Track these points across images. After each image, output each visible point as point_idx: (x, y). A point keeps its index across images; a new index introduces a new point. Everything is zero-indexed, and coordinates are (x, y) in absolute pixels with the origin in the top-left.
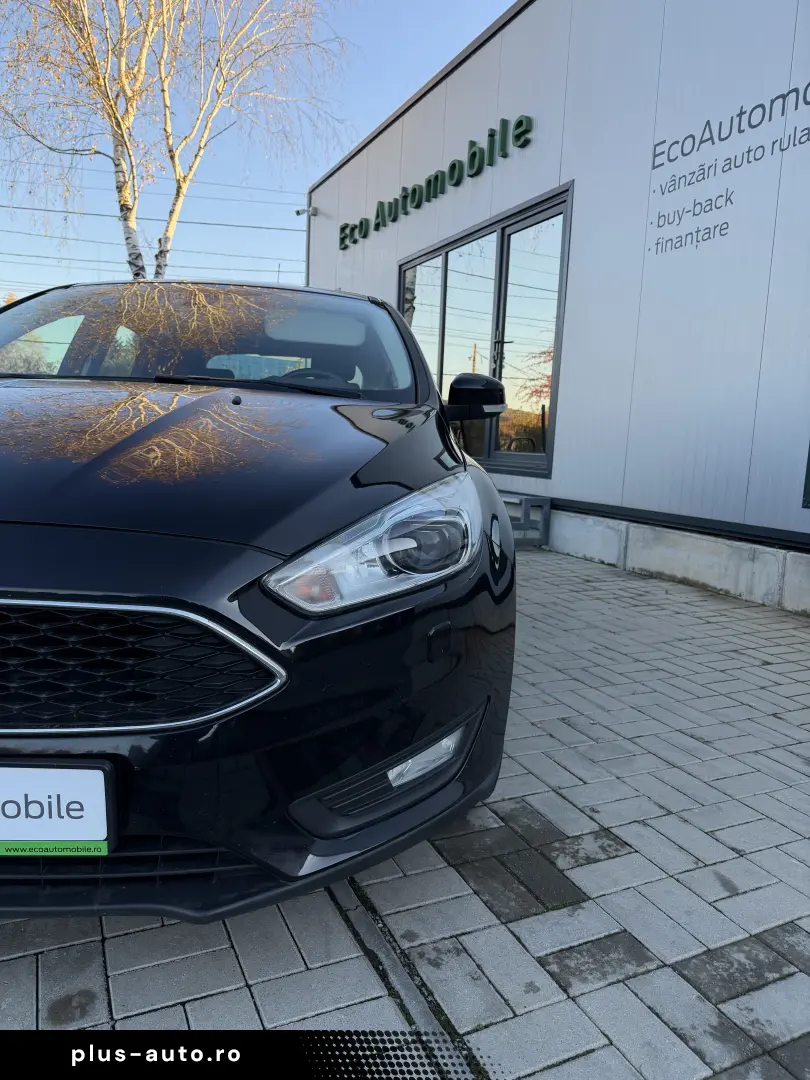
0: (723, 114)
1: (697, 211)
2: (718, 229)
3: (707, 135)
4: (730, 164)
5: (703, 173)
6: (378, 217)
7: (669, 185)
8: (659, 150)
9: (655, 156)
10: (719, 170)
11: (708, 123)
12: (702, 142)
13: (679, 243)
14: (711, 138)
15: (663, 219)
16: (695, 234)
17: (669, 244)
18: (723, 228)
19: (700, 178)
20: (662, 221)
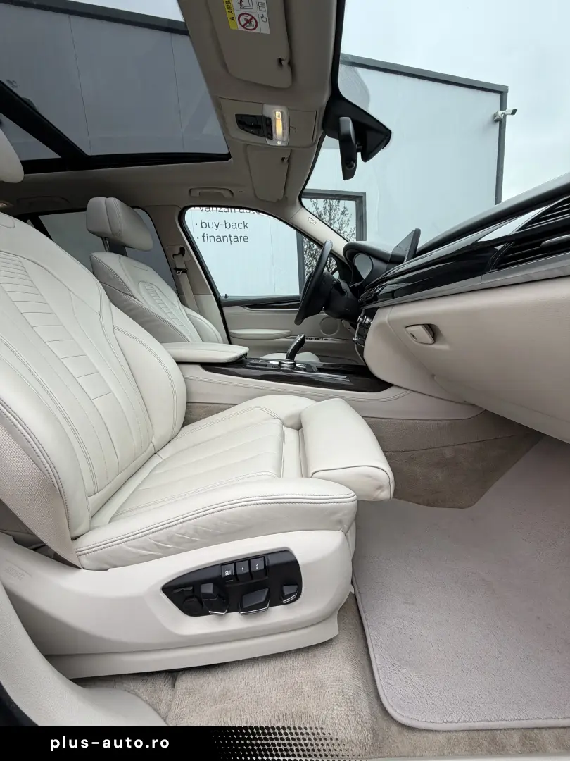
1: (227, 225)
2: (242, 238)
13: (220, 239)
16: (229, 238)
17: (212, 238)
18: (246, 238)
20: (204, 225)
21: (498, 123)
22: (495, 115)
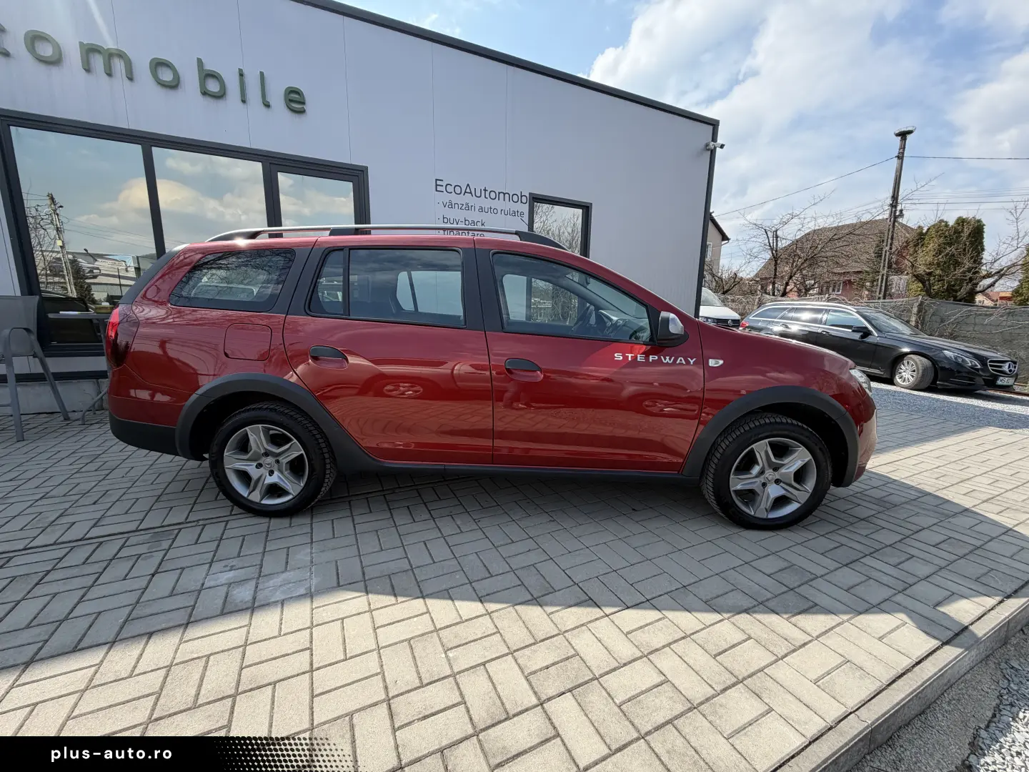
0: (477, 186)
1: (467, 222)
3: (468, 190)
4: (481, 209)
5: (468, 208)
7: (448, 204)
8: (439, 183)
9: (437, 185)
10: (477, 210)
11: (468, 185)
12: (465, 192)
14: (471, 193)
19: (467, 208)
20: (446, 220)
21: (710, 152)
22: (707, 145)
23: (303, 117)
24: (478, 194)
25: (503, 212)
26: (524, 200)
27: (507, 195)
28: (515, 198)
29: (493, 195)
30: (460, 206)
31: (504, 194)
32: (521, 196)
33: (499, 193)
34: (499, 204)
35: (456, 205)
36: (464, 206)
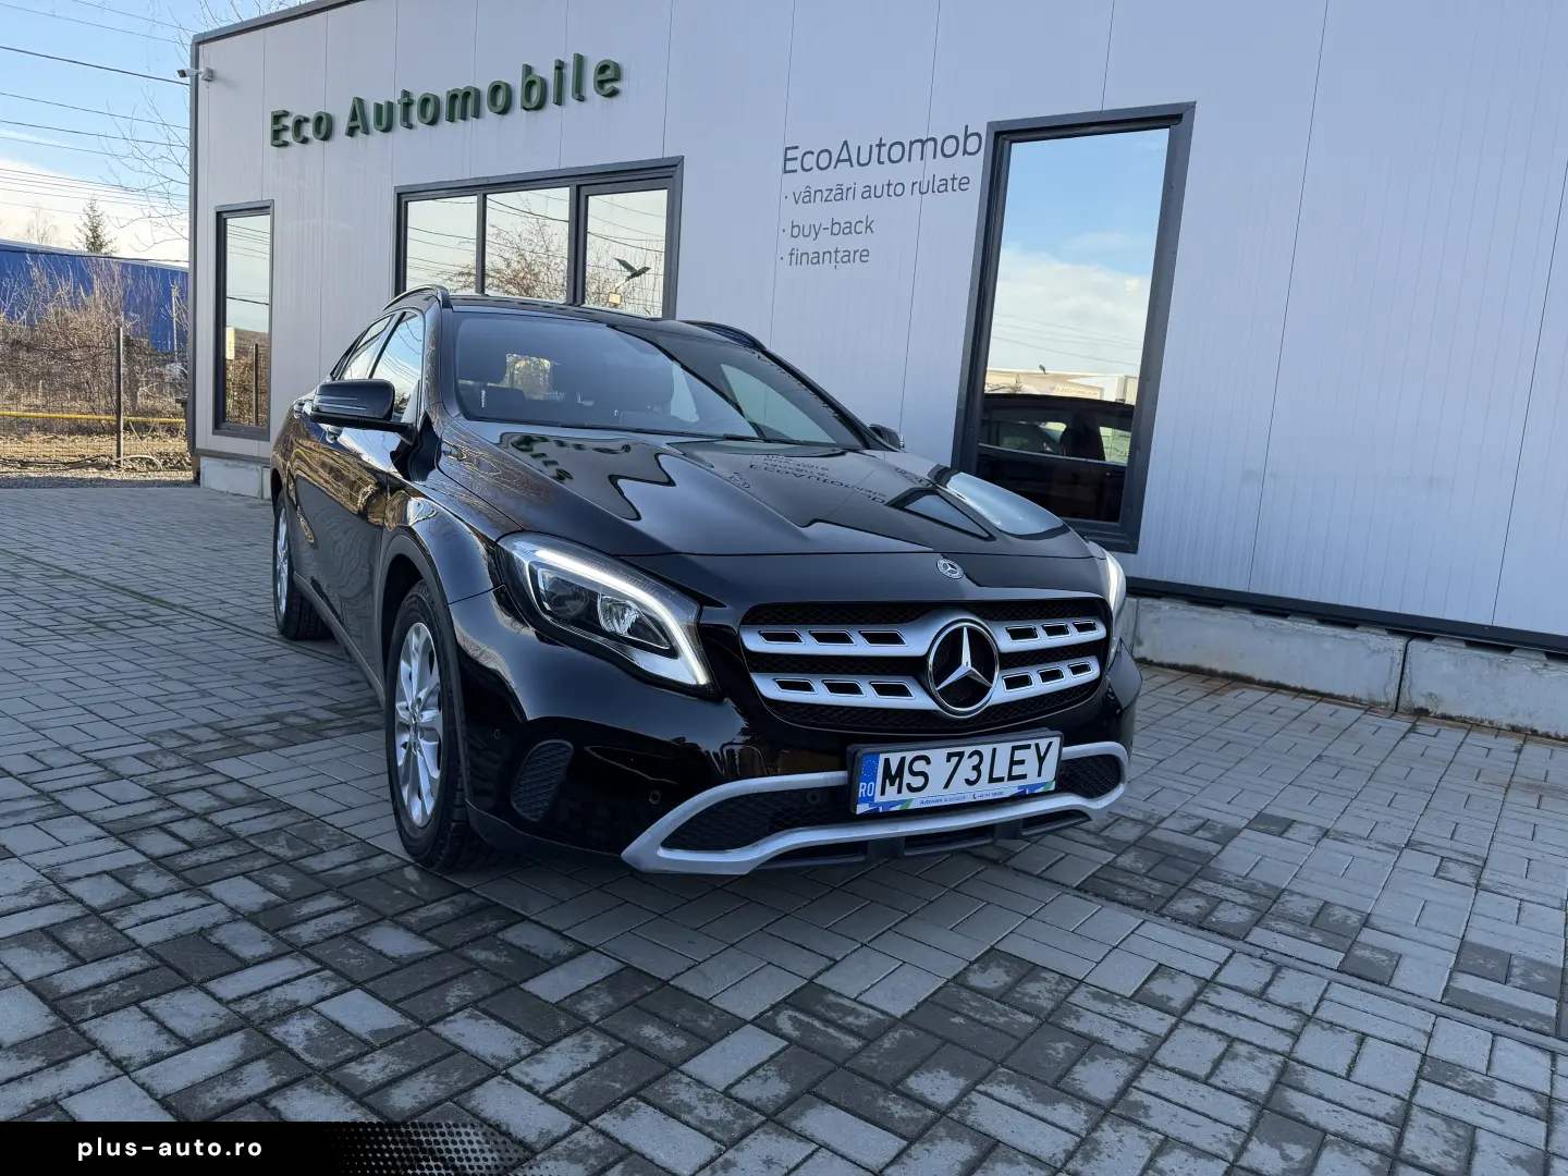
0: (862, 140)
2: (858, 254)
3: (844, 156)
4: (869, 192)
6: (354, 117)
7: (803, 195)
8: (790, 154)
9: (786, 160)
10: (858, 196)
11: (846, 143)
12: (838, 161)
13: (817, 259)
14: (850, 160)
15: (796, 230)
16: (833, 255)
17: (805, 257)
18: (864, 255)
19: (838, 197)
23: (614, 100)
24: (864, 160)
25: (917, 187)
26: (973, 144)
27: (931, 144)
28: (949, 149)
29: (896, 152)
30: (826, 194)
31: (923, 143)
32: (967, 137)
33: (912, 143)
34: (909, 171)
35: (819, 194)
36: (834, 192)
